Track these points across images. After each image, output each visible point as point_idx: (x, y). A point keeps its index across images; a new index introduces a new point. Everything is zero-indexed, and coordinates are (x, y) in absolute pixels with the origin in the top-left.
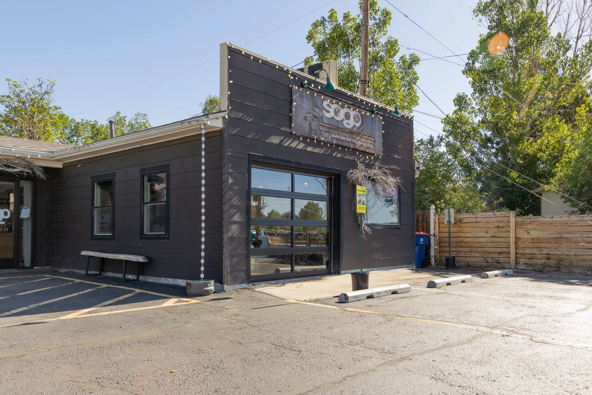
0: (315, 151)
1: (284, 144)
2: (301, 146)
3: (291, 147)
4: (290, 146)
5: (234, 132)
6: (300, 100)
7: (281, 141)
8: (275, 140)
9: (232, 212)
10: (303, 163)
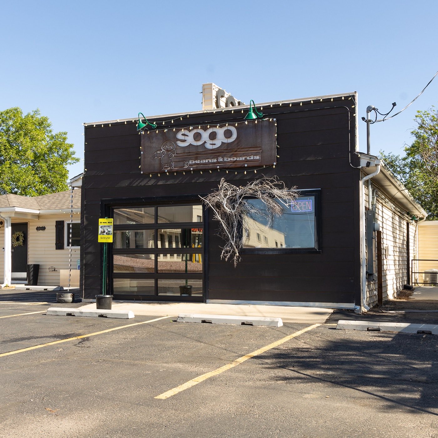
0: (168, 183)
1: (133, 185)
2: (151, 183)
3: (141, 186)
4: (139, 185)
5: (89, 186)
6: (149, 142)
7: (130, 183)
8: (125, 183)
9: (87, 245)
10: (154, 196)
